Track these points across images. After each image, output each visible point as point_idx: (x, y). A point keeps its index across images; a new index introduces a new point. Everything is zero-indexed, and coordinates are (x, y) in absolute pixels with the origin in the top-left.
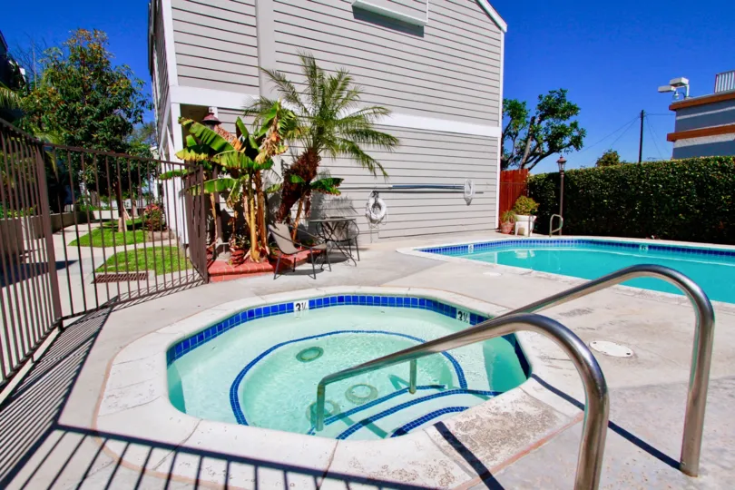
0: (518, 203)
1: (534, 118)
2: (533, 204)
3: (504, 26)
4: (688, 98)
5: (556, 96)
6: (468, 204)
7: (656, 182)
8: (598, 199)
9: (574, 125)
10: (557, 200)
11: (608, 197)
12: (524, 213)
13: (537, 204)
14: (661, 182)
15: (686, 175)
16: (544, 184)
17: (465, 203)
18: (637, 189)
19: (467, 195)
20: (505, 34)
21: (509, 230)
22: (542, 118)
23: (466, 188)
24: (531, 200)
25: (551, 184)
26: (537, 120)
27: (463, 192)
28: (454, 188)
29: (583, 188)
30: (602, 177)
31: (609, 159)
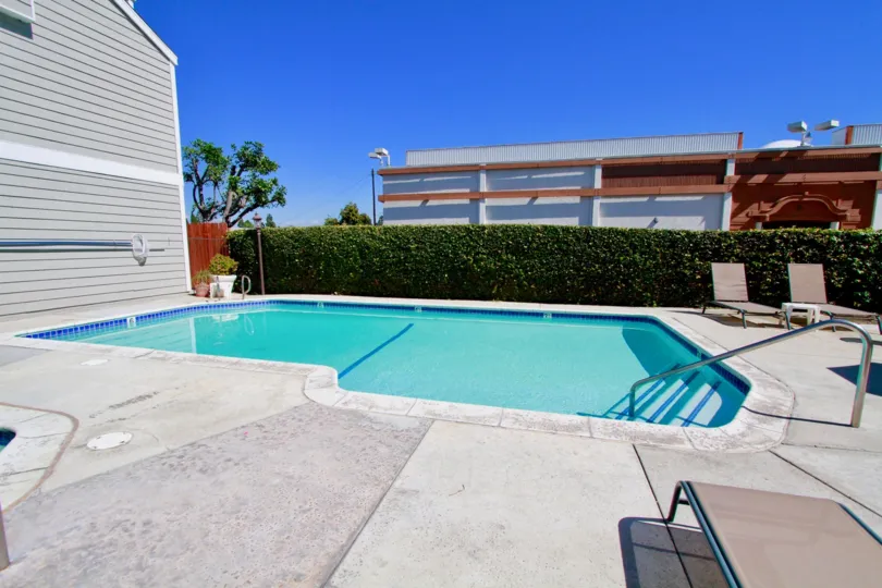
0: (212, 262)
1: (234, 168)
2: (231, 263)
3: (174, 59)
4: (390, 167)
5: (252, 149)
6: (142, 264)
7: (332, 244)
8: (291, 258)
9: (275, 182)
10: (257, 258)
11: (300, 257)
12: (221, 273)
13: (237, 263)
14: (336, 245)
15: (351, 240)
16: (243, 241)
17: (137, 263)
18: (319, 250)
19: (137, 254)
20: (176, 67)
21: (204, 293)
22: (243, 168)
23: (136, 245)
24: (228, 258)
25: (250, 242)
26: (238, 170)
27: (131, 250)
28: (114, 244)
29: (278, 247)
30: (292, 238)
31: (351, 211)
